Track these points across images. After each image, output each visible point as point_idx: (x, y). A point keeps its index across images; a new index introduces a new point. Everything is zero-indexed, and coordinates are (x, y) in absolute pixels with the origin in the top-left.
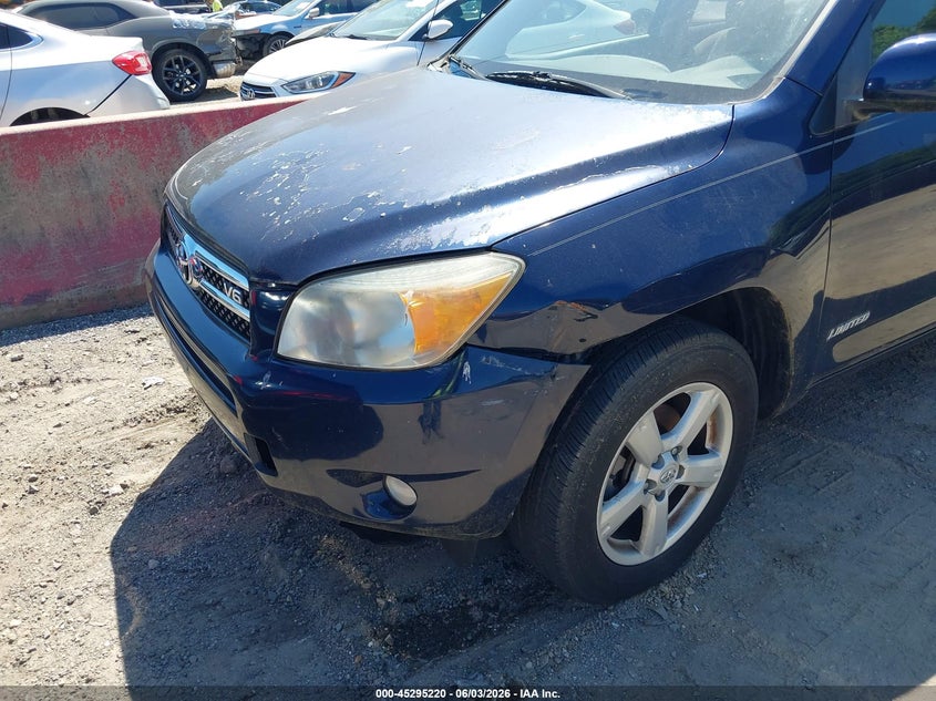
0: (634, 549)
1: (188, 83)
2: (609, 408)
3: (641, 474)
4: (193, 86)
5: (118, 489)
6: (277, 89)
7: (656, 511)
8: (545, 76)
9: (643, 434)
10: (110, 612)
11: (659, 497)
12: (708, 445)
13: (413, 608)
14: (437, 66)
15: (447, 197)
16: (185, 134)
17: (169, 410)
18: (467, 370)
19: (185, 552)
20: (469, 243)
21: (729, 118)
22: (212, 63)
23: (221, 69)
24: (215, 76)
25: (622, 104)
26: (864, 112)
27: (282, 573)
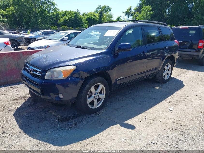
0: (93, 107)
1: (14, 47)
2: (88, 85)
3: (93, 95)
4: (15, 48)
5: (13, 108)
6: (35, 48)
7: (96, 101)
8: (81, 47)
9: (93, 89)
10: (15, 122)
11: (96, 99)
12: (103, 93)
13: (62, 117)
14: (66, 45)
15: (67, 60)
16: (22, 55)
17: (20, 98)
18: (69, 79)
19: (26, 114)
20: (70, 64)
21: (101, 52)
22: (20, 43)
23: (21, 45)
24: (20, 46)
25: (89, 50)
26: (118, 51)
27: (43, 115)
